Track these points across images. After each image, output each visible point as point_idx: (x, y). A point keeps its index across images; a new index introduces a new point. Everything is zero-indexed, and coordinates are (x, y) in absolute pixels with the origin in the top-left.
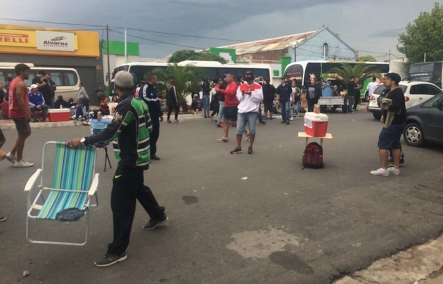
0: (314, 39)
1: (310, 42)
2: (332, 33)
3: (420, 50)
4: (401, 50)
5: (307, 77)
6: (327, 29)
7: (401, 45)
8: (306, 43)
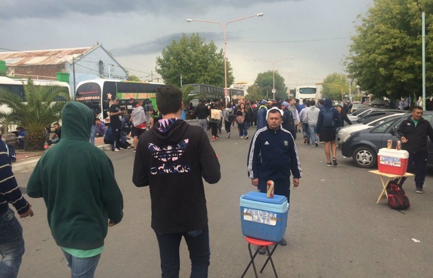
0: (90, 56)
1: (86, 58)
2: (106, 51)
3: (176, 73)
4: (159, 71)
5: (105, 97)
6: (101, 46)
7: (159, 68)
8: (83, 59)
